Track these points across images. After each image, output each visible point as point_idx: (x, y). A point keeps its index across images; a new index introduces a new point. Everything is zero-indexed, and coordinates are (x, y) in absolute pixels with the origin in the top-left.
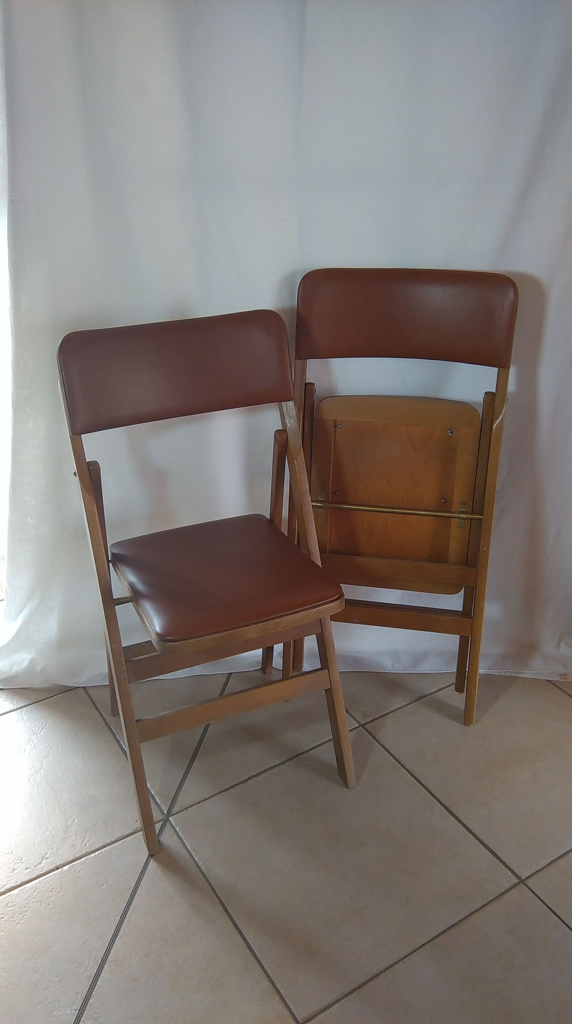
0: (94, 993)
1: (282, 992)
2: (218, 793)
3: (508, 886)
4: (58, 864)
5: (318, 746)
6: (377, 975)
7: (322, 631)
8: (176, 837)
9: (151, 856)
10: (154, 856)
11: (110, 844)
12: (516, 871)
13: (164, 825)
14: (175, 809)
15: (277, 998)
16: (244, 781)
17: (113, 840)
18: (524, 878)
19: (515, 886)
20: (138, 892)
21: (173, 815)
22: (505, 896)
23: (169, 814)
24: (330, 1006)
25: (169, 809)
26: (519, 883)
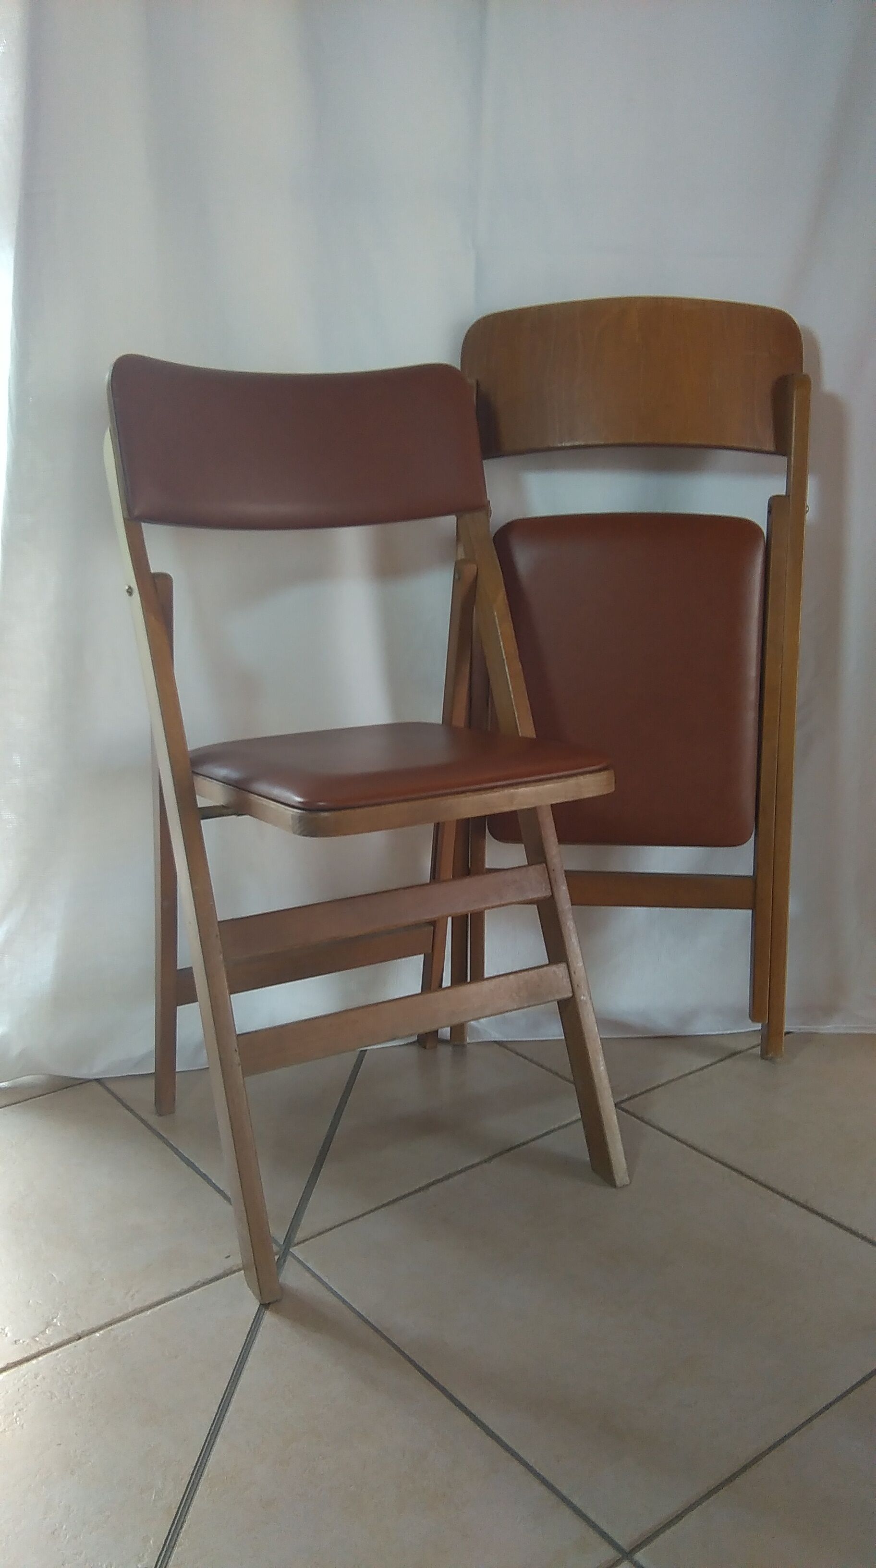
0: (181, 1535)
1: (575, 1501)
2: (377, 1209)
4: (79, 1331)
6: (755, 1460)
7: (552, 893)
8: (307, 1275)
9: (265, 1306)
10: (271, 1306)
11: (180, 1294)
13: (282, 1260)
14: (300, 1235)
15: (568, 1512)
16: (421, 1189)
17: (185, 1287)
20: (247, 1366)
21: (296, 1246)
23: (288, 1244)
24: (679, 1517)
25: (288, 1236)
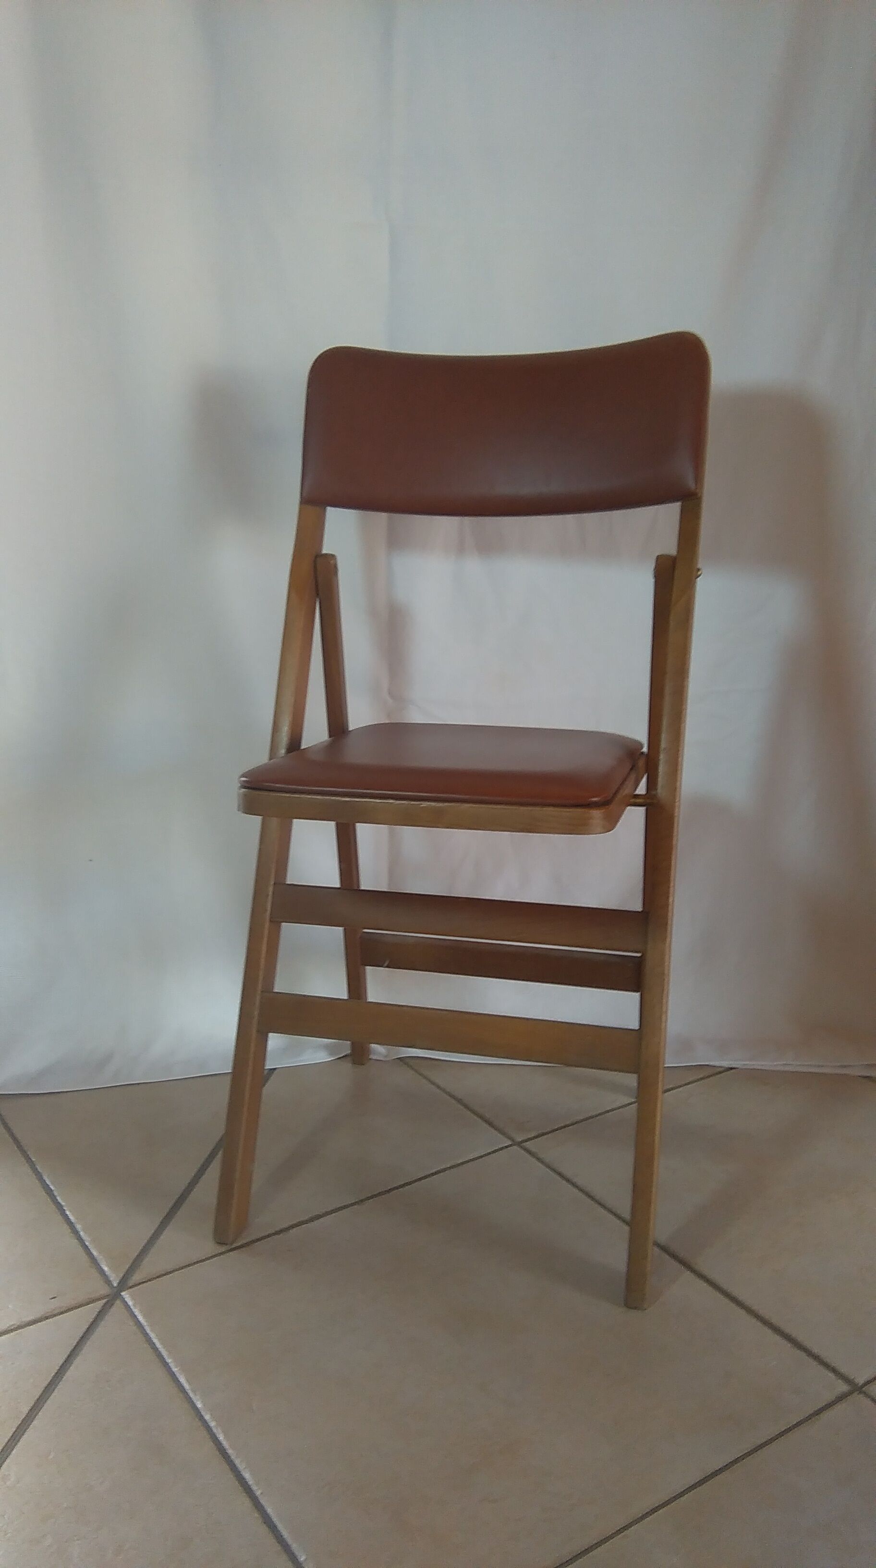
2: (227, 1251)
3: (829, 1397)
5: (433, 1174)
8: (132, 1323)
12: (843, 1370)
13: (110, 1305)
18: (860, 1381)
19: (841, 1398)
21: (131, 1287)
22: (826, 1416)
23: (124, 1284)
25: (125, 1278)
26: (850, 1393)
